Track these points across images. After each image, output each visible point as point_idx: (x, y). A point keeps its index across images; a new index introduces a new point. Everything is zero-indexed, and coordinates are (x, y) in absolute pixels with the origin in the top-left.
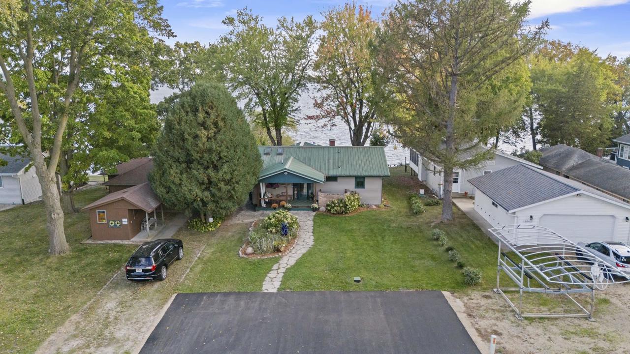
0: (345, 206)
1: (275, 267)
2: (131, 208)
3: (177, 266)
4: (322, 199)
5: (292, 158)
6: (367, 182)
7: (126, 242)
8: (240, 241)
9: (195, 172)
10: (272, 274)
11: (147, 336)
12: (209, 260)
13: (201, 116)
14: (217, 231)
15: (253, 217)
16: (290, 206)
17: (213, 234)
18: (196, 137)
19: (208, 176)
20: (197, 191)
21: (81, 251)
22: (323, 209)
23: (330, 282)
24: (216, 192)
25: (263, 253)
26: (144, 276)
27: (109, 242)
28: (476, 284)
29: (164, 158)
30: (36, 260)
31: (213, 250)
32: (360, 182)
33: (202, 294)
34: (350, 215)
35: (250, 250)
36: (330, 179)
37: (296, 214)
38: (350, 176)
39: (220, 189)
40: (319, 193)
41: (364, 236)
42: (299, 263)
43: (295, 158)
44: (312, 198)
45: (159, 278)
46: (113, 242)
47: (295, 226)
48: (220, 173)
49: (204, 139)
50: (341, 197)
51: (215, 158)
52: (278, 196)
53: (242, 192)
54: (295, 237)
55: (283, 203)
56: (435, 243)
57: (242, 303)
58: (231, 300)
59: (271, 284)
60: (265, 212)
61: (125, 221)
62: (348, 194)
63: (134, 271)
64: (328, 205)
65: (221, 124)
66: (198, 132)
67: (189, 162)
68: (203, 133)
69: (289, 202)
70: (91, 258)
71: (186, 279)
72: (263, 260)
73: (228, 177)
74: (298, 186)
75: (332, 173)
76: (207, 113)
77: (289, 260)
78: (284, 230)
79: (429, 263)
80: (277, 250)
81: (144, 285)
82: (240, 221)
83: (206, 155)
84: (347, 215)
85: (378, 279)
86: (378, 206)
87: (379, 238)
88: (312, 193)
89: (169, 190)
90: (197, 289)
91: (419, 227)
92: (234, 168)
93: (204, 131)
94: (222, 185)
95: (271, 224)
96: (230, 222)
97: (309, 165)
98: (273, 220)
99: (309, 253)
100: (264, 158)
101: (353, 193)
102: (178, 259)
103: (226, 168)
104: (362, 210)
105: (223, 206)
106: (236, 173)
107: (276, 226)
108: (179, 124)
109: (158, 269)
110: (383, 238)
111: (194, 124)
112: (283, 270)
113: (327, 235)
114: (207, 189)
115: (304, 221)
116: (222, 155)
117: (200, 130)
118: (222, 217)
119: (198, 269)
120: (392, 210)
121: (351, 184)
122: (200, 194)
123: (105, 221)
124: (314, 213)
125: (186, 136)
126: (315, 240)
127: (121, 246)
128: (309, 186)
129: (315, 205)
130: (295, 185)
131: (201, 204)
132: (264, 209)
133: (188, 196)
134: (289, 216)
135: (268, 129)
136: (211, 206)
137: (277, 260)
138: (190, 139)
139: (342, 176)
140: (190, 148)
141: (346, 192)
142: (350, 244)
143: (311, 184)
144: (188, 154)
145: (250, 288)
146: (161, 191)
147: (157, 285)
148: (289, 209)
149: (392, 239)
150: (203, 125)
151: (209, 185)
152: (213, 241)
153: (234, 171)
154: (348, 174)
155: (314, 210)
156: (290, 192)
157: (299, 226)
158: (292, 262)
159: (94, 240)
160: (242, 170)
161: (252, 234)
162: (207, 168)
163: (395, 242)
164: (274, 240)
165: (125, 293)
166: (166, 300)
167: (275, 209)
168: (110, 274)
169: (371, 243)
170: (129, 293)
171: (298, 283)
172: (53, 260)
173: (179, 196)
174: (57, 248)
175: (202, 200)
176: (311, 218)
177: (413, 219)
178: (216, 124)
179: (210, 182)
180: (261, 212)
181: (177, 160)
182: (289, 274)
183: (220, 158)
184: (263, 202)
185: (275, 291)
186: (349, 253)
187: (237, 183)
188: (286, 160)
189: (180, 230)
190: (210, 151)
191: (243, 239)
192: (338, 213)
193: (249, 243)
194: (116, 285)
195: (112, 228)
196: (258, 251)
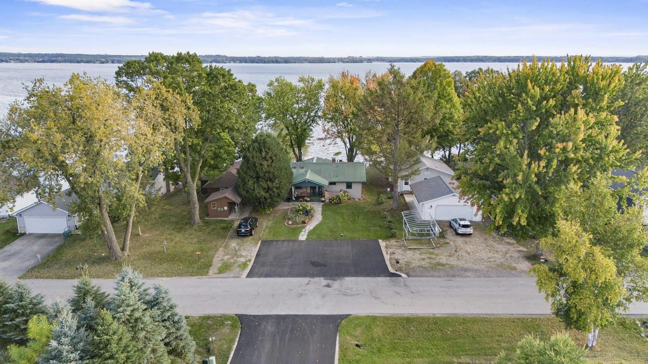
0: (340, 199)
1: (304, 230)
2: (229, 201)
3: (257, 230)
4: (327, 195)
5: (309, 171)
6: (353, 186)
7: (226, 219)
8: (284, 218)
9: (261, 183)
10: (302, 233)
11: (255, 255)
12: (271, 227)
13: (264, 154)
14: (271, 213)
15: (289, 205)
16: (308, 199)
17: (269, 215)
18: (261, 164)
19: (268, 185)
20: (263, 193)
21: (207, 223)
22: (327, 201)
23: (329, 237)
24: (272, 193)
25: (297, 224)
26: (246, 233)
27: (218, 219)
28: (395, 237)
29: (245, 176)
30: (187, 227)
31: (271, 223)
32: (349, 186)
33: (272, 241)
34: (343, 204)
35: (290, 222)
36: (331, 183)
37: (313, 204)
38: (343, 182)
39: (274, 192)
40: (326, 192)
41: (348, 216)
42: (315, 229)
43: (311, 171)
44: (321, 194)
45: (251, 235)
46: (219, 218)
47: (312, 211)
48: (274, 184)
49: (266, 166)
50: (338, 194)
51: (271, 176)
52: (301, 193)
53: (284, 193)
54: (312, 216)
55: (305, 198)
56: (384, 219)
57: (291, 244)
58: (286, 243)
59: (303, 237)
60: (295, 203)
61: (226, 208)
62: (342, 192)
63: (241, 231)
64: (330, 199)
65: (274, 158)
66: (263, 163)
67: (258, 178)
68: (265, 163)
69: (308, 197)
70: (212, 227)
71: (263, 235)
72: (297, 227)
73: (278, 186)
74: (313, 188)
75: (333, 180)
76: (266, 152)
77: (310, 227)
78: (307, 213)
79: (378, 229)
80: (304, 222)
81: (245, 237)
82: (282, 208)
83: (267, 174)
84: (341, 205)
85: (351, 235)
86: (359, 199)
87: (356, 217)
88: (321, 192)
89: (247, 192)
90: (270, 238)
91: (379, 211)
92: (281, 181)
93: (266, 162)
94: (275, 190)
95: (300, 210)
96: (277, 208)
97: (320, 175)
98: (301, 208)
99: (320, 224)
100: (294, 171)
101: (345, 192)
102: (257, 227)
103: (277, 181)
104: (350, 201)
105: (275, 200)
106: (282, 183)
107: (302, 211)
108: (253, 158)
109: (251, 230)
110: (358, 217)
111: (261, 158)
112: (307, 232)
113: (329, 216)
114: (267, 192)
115: (317, 208)
116: (275, 174)
117: (263, 161)
118: (272, 205)
119: (267, 231)
120: (367, 202)
121: (343, 187)
122: (264, 194)
123: (216, 208)
124: (322, 204)
125: (257, 165)
126: (323, 218)
127: (225, 220)
128: (319, 188)
129: (323, 199)
130: (311, 187)
131: (264, 199)
132: (294, 201)
133: (258, 195)
134: (309, 205)
135: (293, 149)
136: (269, 200)
137: (304, 227)
138: (259, 166)
139: (338, 182)
140: (258, 171)
141: (341, 191)
142: (341, 220)
143: (320, 187)
144: (257, 173)
145: (293, 239)
146: (244, 193)
147: (250, 237)
148: (309, 201)
149: (362, 217)
150: (265, 158)
151: (268, 190)
152: (270, 218)
153: (281, 182)
154: (342, 181)
155: (322, 201)
156: (309, 191)
157: (314, 211)
158: (311, 228)
159: (210, 217)
160: (284, 181)
161: (290, 215)
162: (267, 181)
163: (364, 219)
164: (303, 218)
165: (239, 241)
166: (257, 243)
167: (301, 201)
168: (226, 233)
169: (351, 219)
170: (239, 240)
171: (315, 237)
172: (195, 227)
173: (253, 196)
174: (197, 222)
175: (265, 197)
176: (321, 206)
177: (378, 207)
178: (271, 158)
179: (268, 188)
180: (292, 203)
181: (252, 177)
182: (311, 233)
183: (274, 175)
184: (293, 197)
185: (305, 239)
186: (340, 224)
187: (282, 188)
188: (306, 172)
189: (251, 212)
190: (269, 172)
191: (285, 217)
192: (336, 203)
193: (289, 219)
194: (232, 238)
195: (219, 211)
196: (294, 223)
